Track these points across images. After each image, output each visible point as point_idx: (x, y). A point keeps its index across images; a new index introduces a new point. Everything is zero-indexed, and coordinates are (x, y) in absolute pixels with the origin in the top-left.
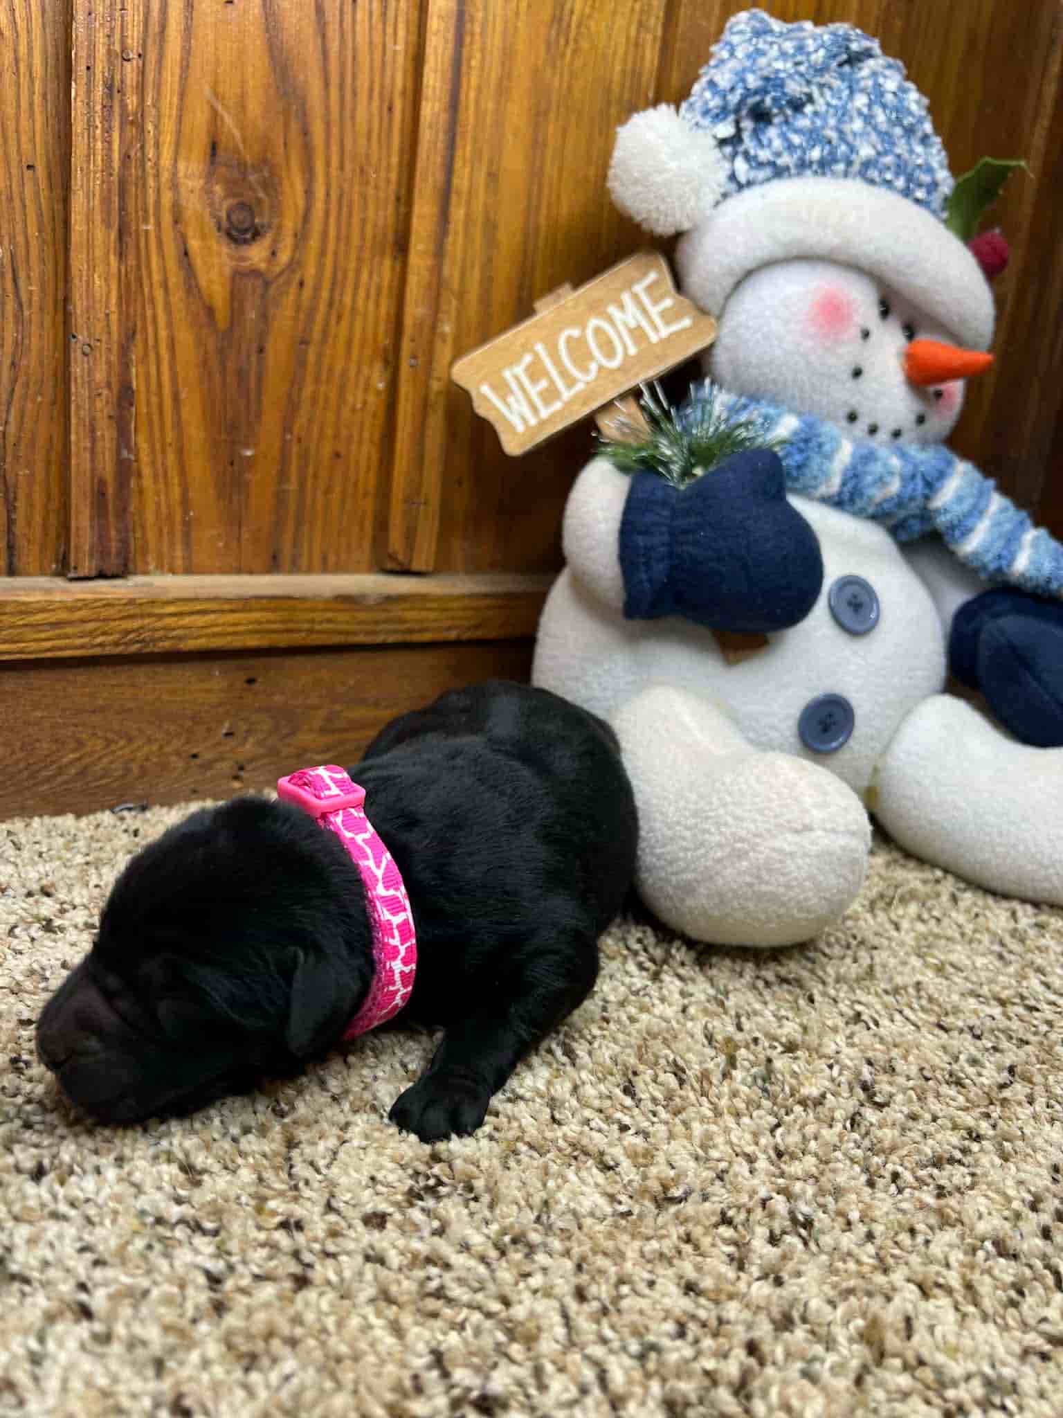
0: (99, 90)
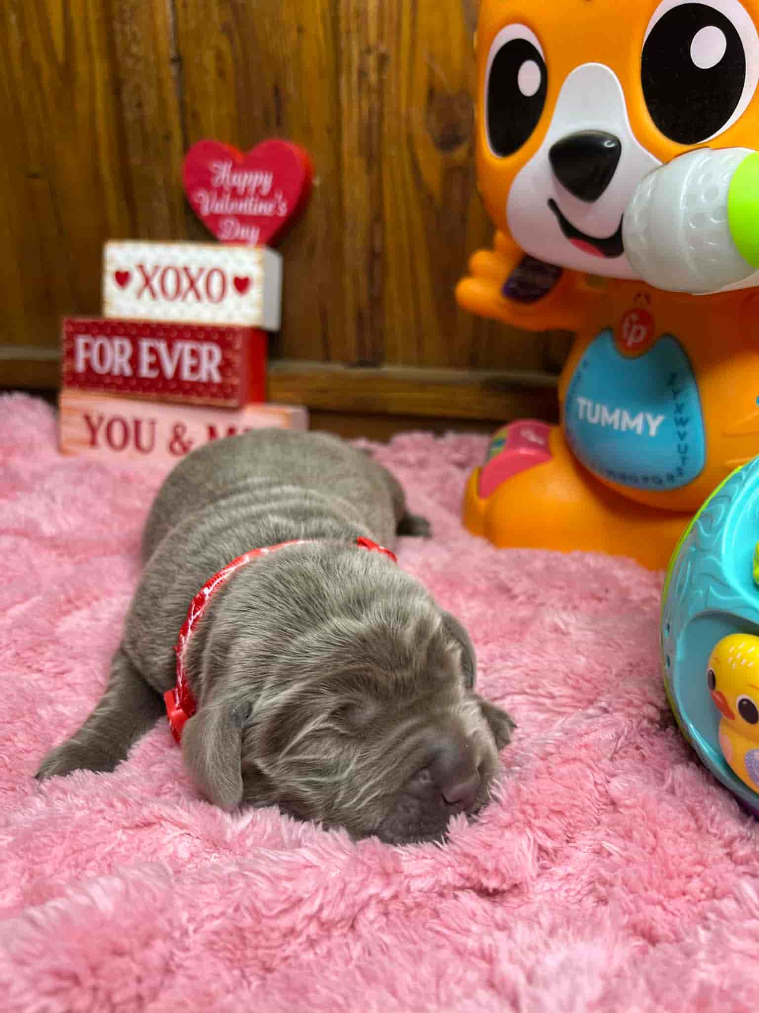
0: (355, 77)
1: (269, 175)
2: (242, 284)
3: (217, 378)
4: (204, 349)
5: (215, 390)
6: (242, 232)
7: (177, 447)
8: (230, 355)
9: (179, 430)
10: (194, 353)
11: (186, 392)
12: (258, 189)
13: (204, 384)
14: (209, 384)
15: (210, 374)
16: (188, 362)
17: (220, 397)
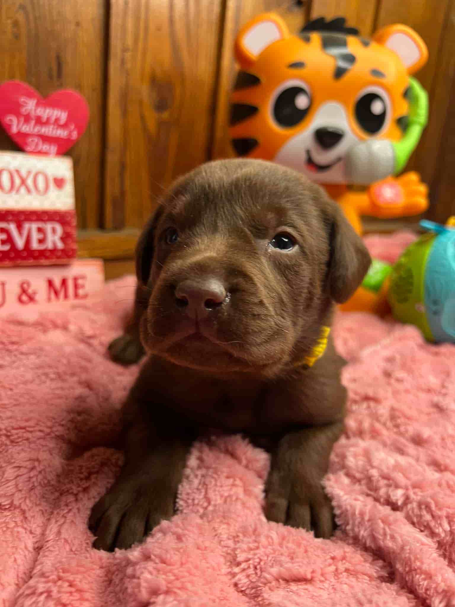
1: (65, 112)
2: (59, 183)
3: (60, 245)
4: (48, 227)
5: (59, 254)
6: (45, 147)
7: (24, 298)
8: (69, 230)
9: (25, 286)
10: (40, 230)
11: (35, 258)
12: (57, 120)
13: (51, 251)
14: (54, 251)
15: (54, 244)
16: (35, 236)
17: (63, 258)
